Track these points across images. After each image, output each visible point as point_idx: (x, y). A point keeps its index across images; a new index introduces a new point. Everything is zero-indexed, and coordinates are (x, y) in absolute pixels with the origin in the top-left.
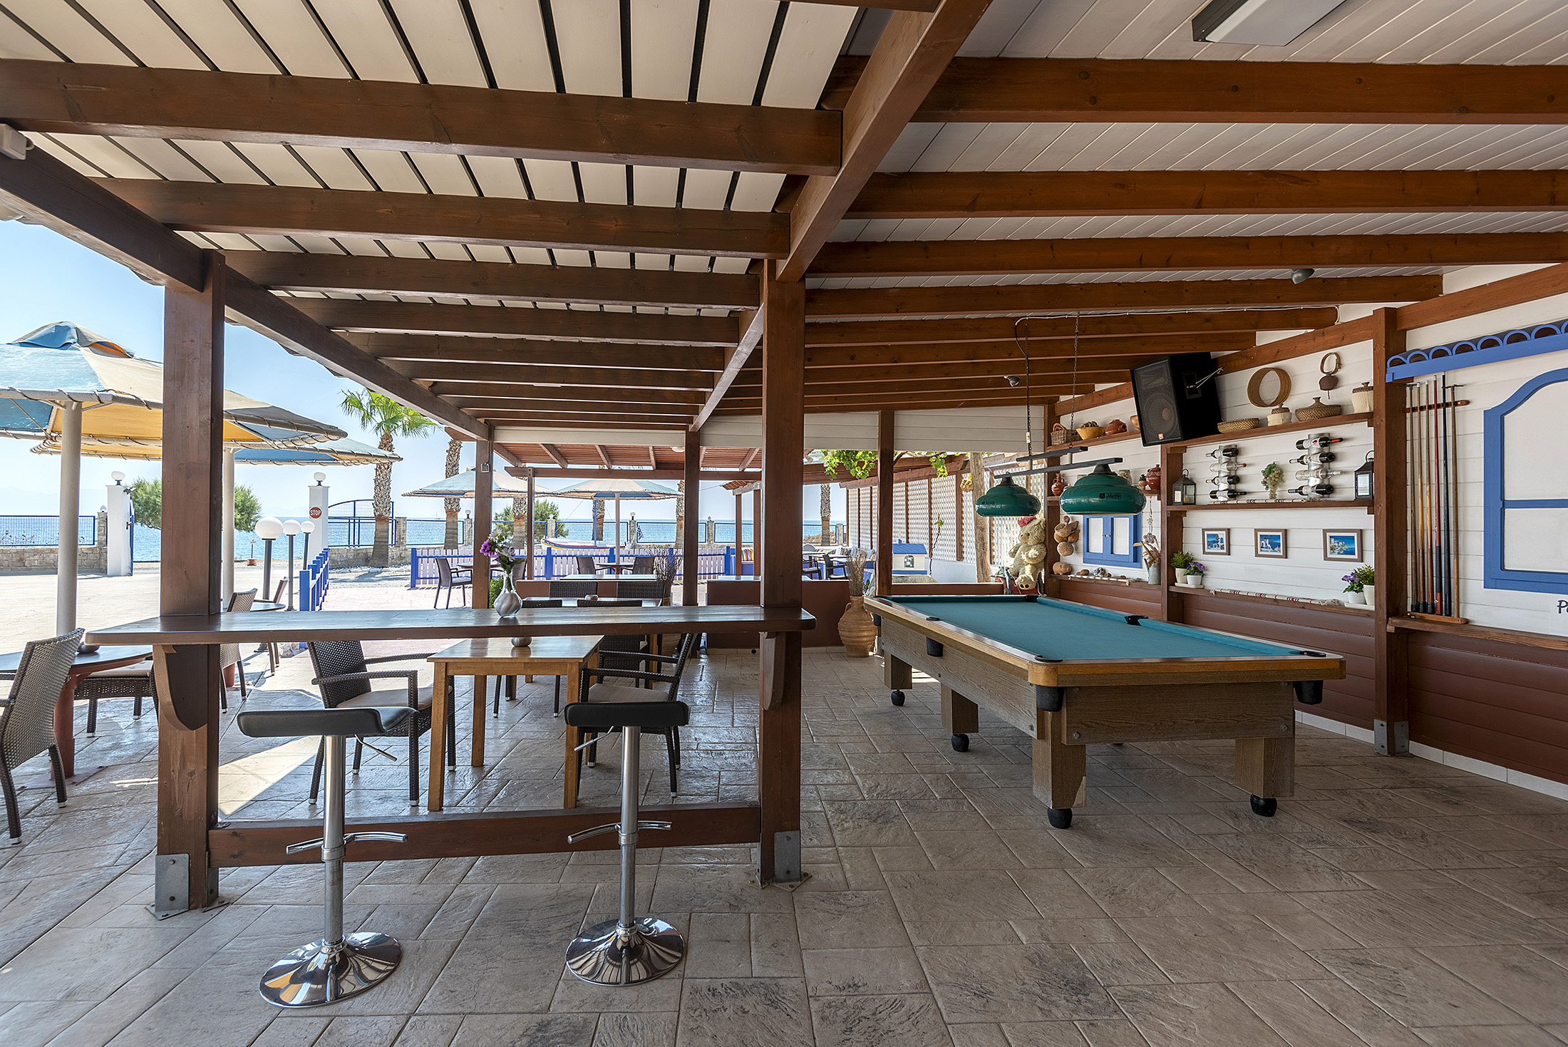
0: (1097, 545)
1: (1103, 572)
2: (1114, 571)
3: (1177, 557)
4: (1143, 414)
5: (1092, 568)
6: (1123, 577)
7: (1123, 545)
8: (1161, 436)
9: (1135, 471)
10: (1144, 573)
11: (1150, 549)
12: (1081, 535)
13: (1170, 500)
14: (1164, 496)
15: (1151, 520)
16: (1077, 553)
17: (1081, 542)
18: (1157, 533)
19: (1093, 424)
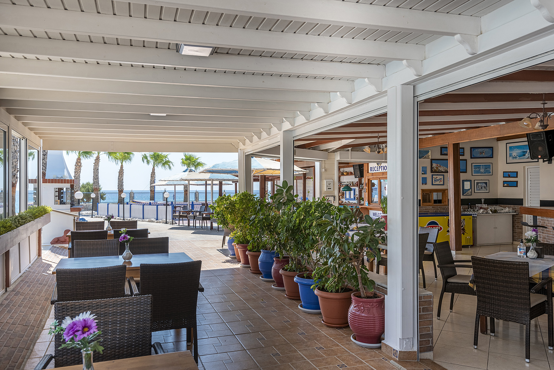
0: (348, 197)
1: (349, 202)
2: (351, 201)
3: (361, 198)
4: (355, 171)
5: (347, 201)
6: (352, 203)
7: (352, 197)
8: (357, 177)
9: (354, 182)
10: (356, 202)
11: (357, 197)
12: (345, 194)
13: (360, 188)
14: (359, 187)
15: (357, 191)
16: (344, 198)
17: (345, 196)
18: (358, 194)
19: (347, 172)
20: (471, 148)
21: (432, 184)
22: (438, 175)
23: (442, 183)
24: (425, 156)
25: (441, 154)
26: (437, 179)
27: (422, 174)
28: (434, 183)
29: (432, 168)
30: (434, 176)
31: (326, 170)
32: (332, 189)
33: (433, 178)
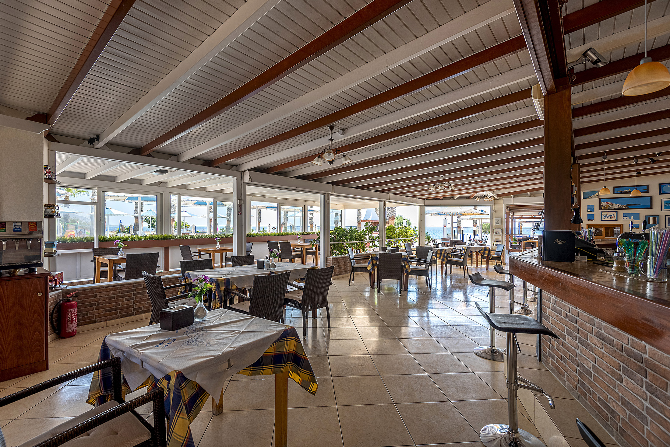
20: (660, 185)
21: (601, 220)
22: (609, 212)
23: (615, 219)
24: (591, 196)
25: (614, 193)
26: (608, 215)
27: (588, 211)
28: (603, 219)
29: (600, 206)
30: (603, 213)
31: (495, 212)
32: (500, 224)
33: (603, 215)
